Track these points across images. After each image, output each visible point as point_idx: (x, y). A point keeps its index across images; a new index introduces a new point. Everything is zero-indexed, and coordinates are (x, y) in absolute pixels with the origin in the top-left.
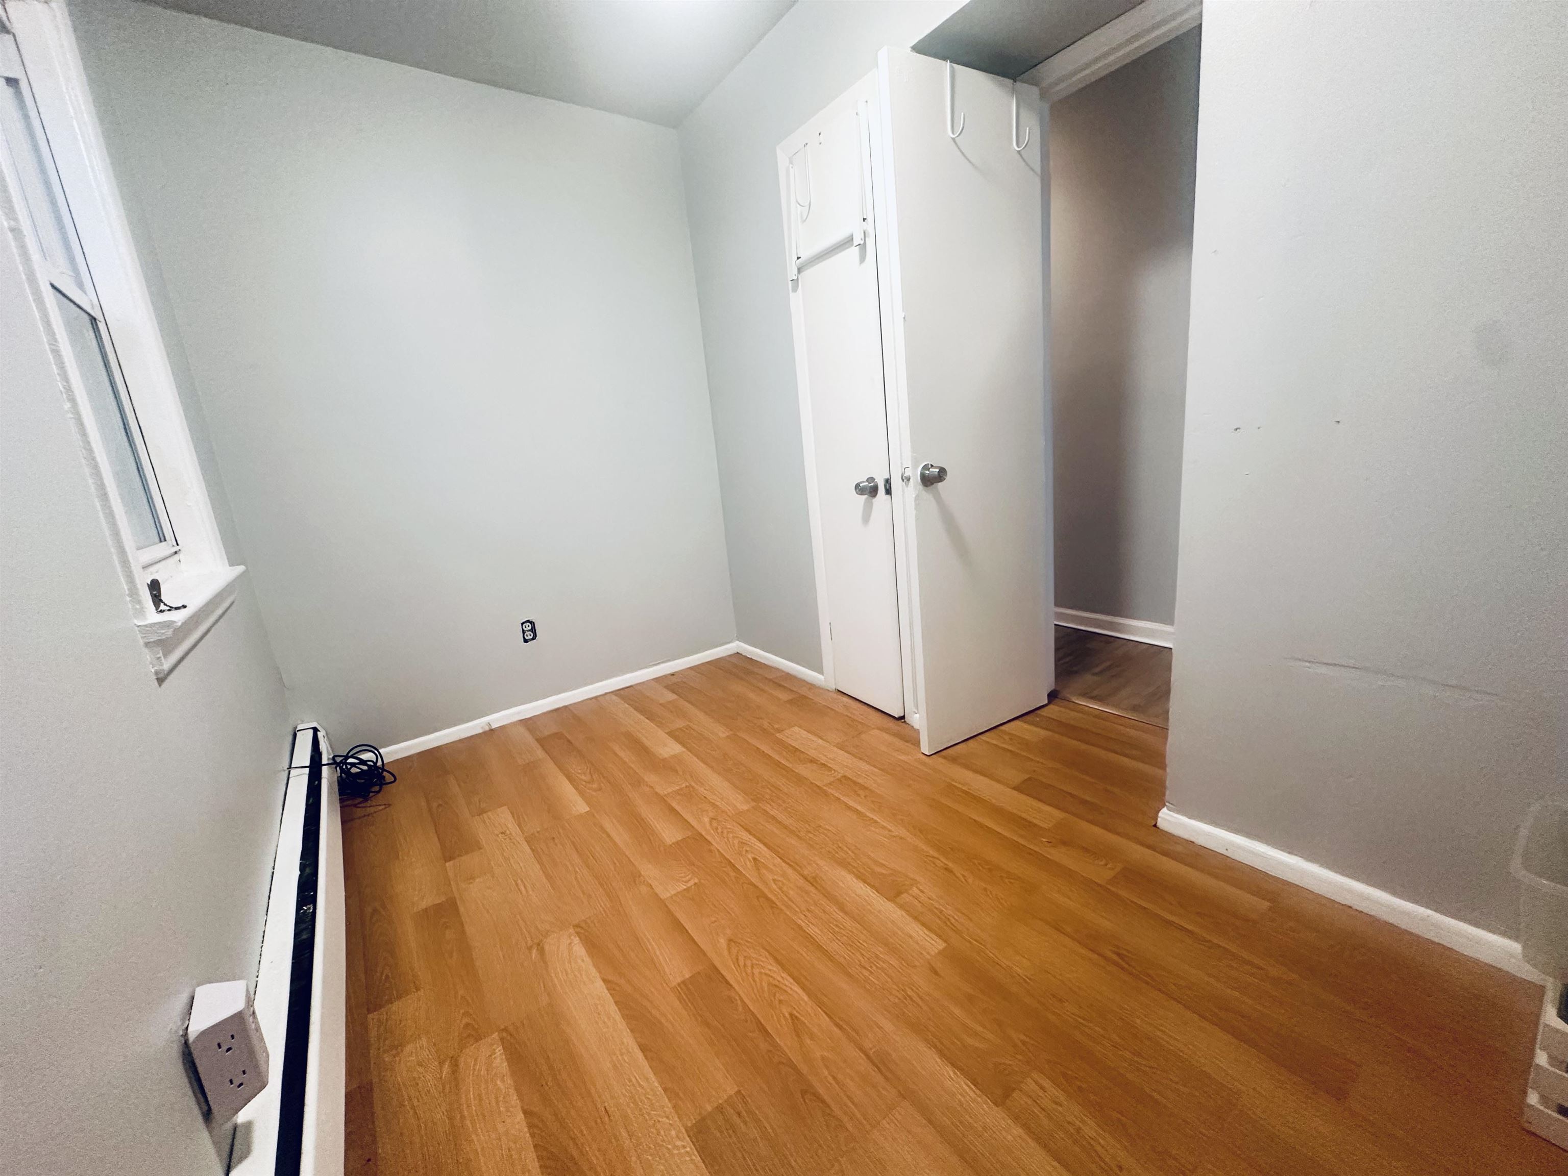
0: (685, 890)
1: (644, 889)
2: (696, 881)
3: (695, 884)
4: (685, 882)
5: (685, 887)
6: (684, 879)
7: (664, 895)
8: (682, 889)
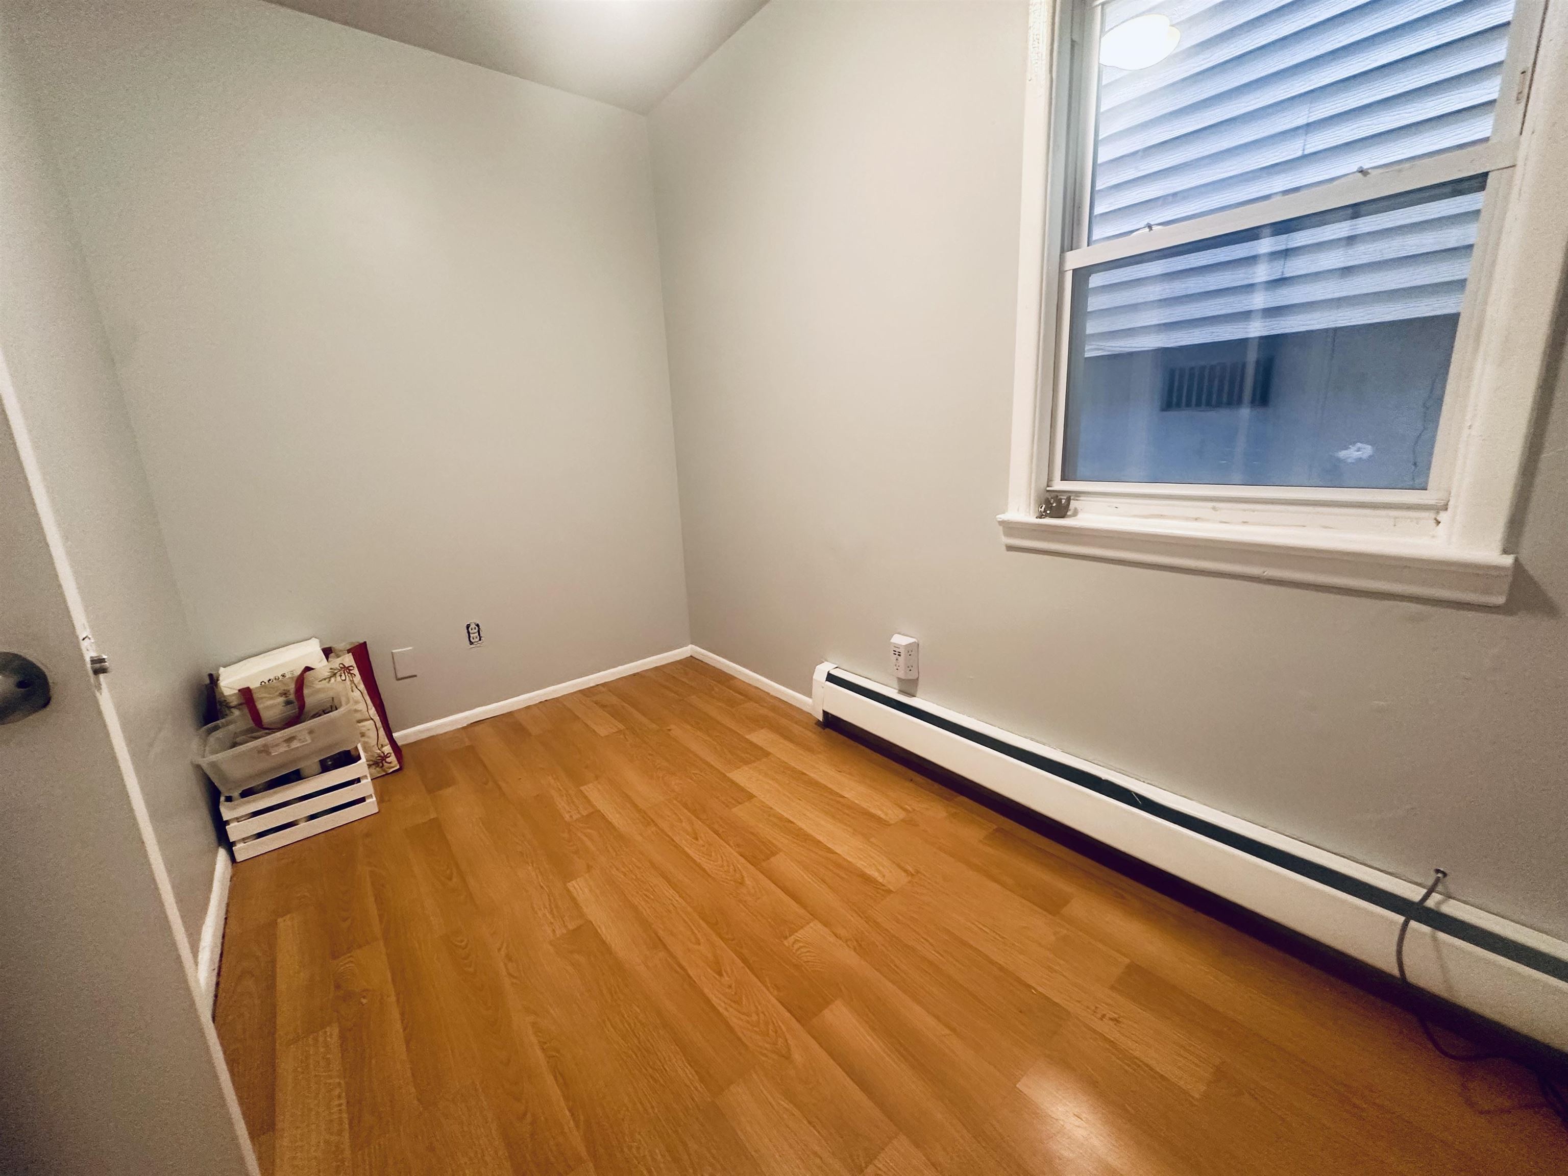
0: (797, 932)
1: (842, 932)
2: (786, 943)
3: (786, 938)
4: (798, 940)
5: (796, 934)
6: (801, 944)
7: (816, 925)
8: (799, 932)
